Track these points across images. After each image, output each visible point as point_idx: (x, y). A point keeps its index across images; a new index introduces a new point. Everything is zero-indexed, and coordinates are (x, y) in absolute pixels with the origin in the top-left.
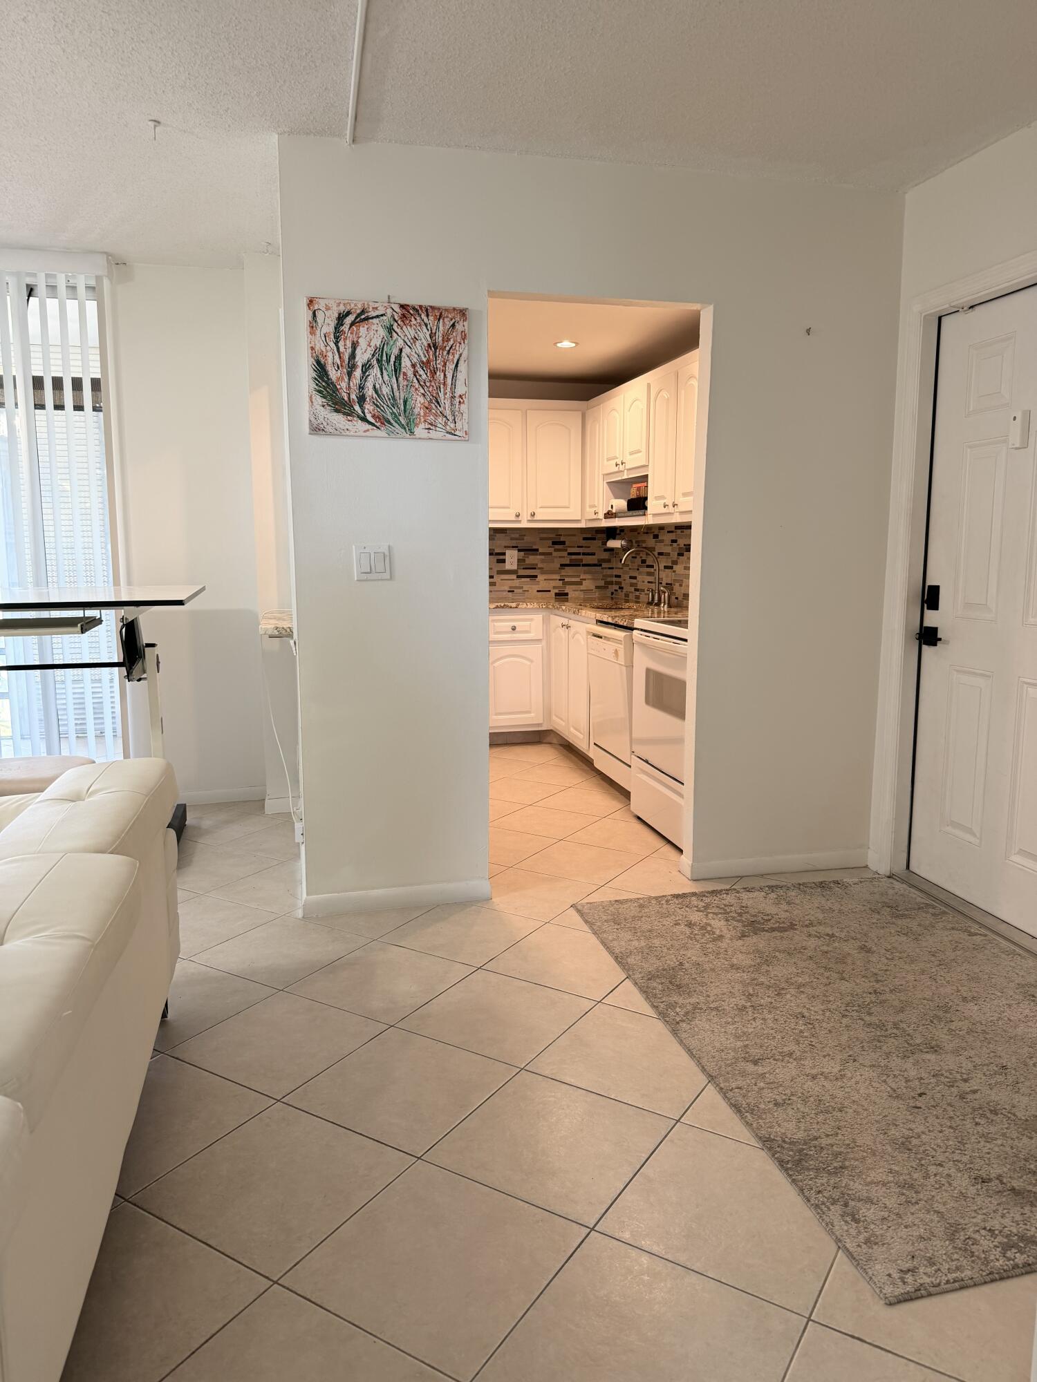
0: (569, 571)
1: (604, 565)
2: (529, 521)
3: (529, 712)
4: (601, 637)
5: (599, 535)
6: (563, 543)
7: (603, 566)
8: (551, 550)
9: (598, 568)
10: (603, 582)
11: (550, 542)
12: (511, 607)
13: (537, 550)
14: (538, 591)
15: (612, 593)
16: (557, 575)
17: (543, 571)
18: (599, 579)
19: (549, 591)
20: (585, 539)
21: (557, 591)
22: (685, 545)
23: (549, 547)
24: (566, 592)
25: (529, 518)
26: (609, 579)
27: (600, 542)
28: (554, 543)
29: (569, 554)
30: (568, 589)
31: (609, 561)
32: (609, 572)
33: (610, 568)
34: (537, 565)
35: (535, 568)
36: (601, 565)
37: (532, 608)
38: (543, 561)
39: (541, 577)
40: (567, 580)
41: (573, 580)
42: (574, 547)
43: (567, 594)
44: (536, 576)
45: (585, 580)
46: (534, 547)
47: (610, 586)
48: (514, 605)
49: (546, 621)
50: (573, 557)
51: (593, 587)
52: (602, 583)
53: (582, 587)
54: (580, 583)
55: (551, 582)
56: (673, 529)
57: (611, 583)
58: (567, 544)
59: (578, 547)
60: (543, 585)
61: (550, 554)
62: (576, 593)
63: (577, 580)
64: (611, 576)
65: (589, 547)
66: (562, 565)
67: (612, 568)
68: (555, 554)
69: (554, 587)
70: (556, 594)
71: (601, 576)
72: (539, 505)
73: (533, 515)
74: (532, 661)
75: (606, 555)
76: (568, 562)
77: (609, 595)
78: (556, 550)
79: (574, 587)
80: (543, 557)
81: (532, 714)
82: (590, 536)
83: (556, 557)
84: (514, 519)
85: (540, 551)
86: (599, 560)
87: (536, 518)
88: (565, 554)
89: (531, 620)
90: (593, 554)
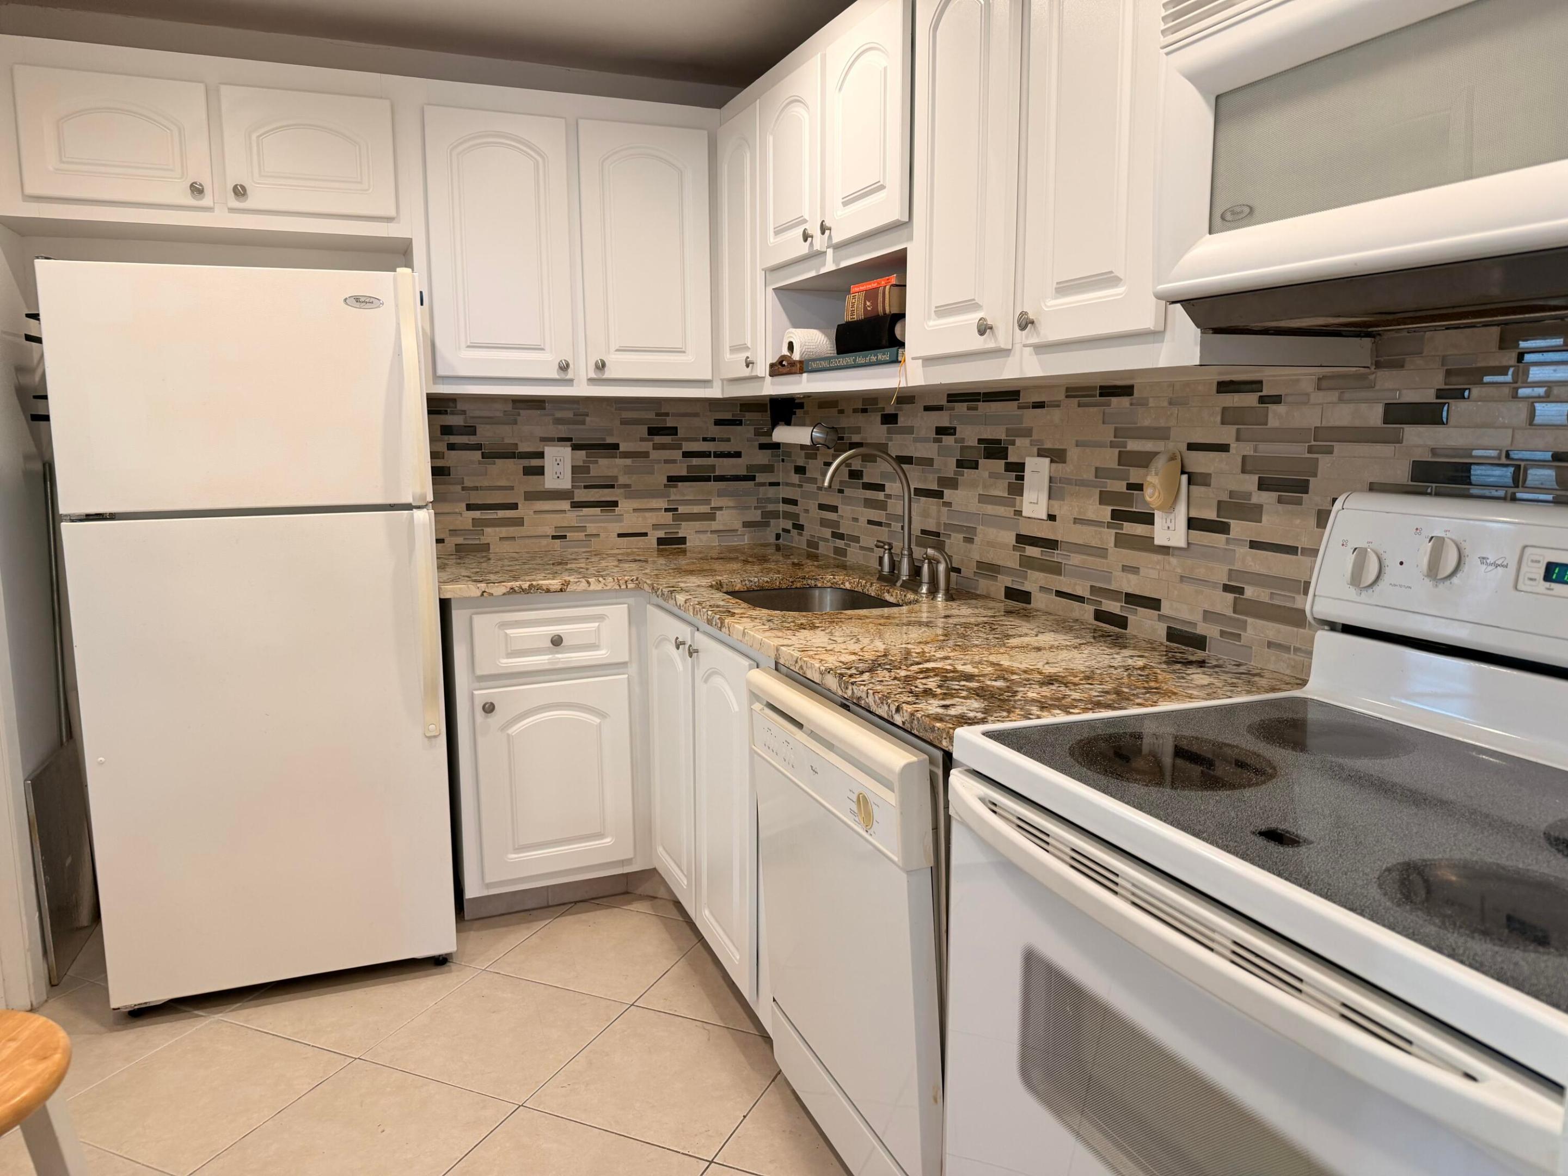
0: (687, 490)
1: (761, 478)
2: (591, 381)
3: (600, 836)
4: (800, 726)
5: (749, 416)
6: (673, 431)
7: (758, 480)
8: (647, 446)
9: (750, 484)
10: (759, 512)
11: (644, 430)
12: (548, 591)
13: (616, 446)
14: (620, 535)
15: (778, 537)
16: (660, 500)
17: (631, 492)
18: (749, 508)
19: (645, 534)
20: (718, 423)
21: (661, 534)
22: (980, 441)
23: (642, 440)
24: (680, 535)
25: (592, 375)
26: (771, 507)
27: (751, 429)
28: (653, 431)
29: (687, 455)
30: (685, 530)
31: (768, 469)
32: (771, 492)
33: (771, 484)
34: (616, 478)
35: (612, 486)
36: (753, 478)
37: (602, 591)
38: (628, 471)
39: (625, 506)
40: (682, 509)
41: (696, 509)
42: (696, 440)
43: (683, 540)
44: (615, 504)
45: (720, 508)
46: (610, 440)
47: (772, 522)
48: (555, 583)
49: (636, 620)
50: (695, 461)
51: (737, 525)
52: (756, 516)
53: (715, 525)
54: (710, 517)
55: (647, 514)
56: (944, 402)
57: (775, 514)
58: (681, 433)
59: (705, 439)
60: (632, 522)
61: (646, 455)
62: (704, 537)
63: (704, 509)
64: (776, 501)
65: (728, 440)
66: (670, 479)
67: (778, 484)
68: (654, 455)
69: (656, 527)
70: (661, 541)
71: (752, 501)
72: (613, 347)
73: (601, 366)
74: (602, 715)
75: (763, 458)
76: (684, 473)
77: (772, 539)
78: (657, 447)
79: (697, 525)
80: (628, 461)
81: (608, 840)
82: (728, 416)
83: (658, 462)
84: (556, 376)
85: (622, 449)
86: (749, 468)
87: (608, 374)
88: (677, 455)
89: (600, 618)
90: (738, 455)
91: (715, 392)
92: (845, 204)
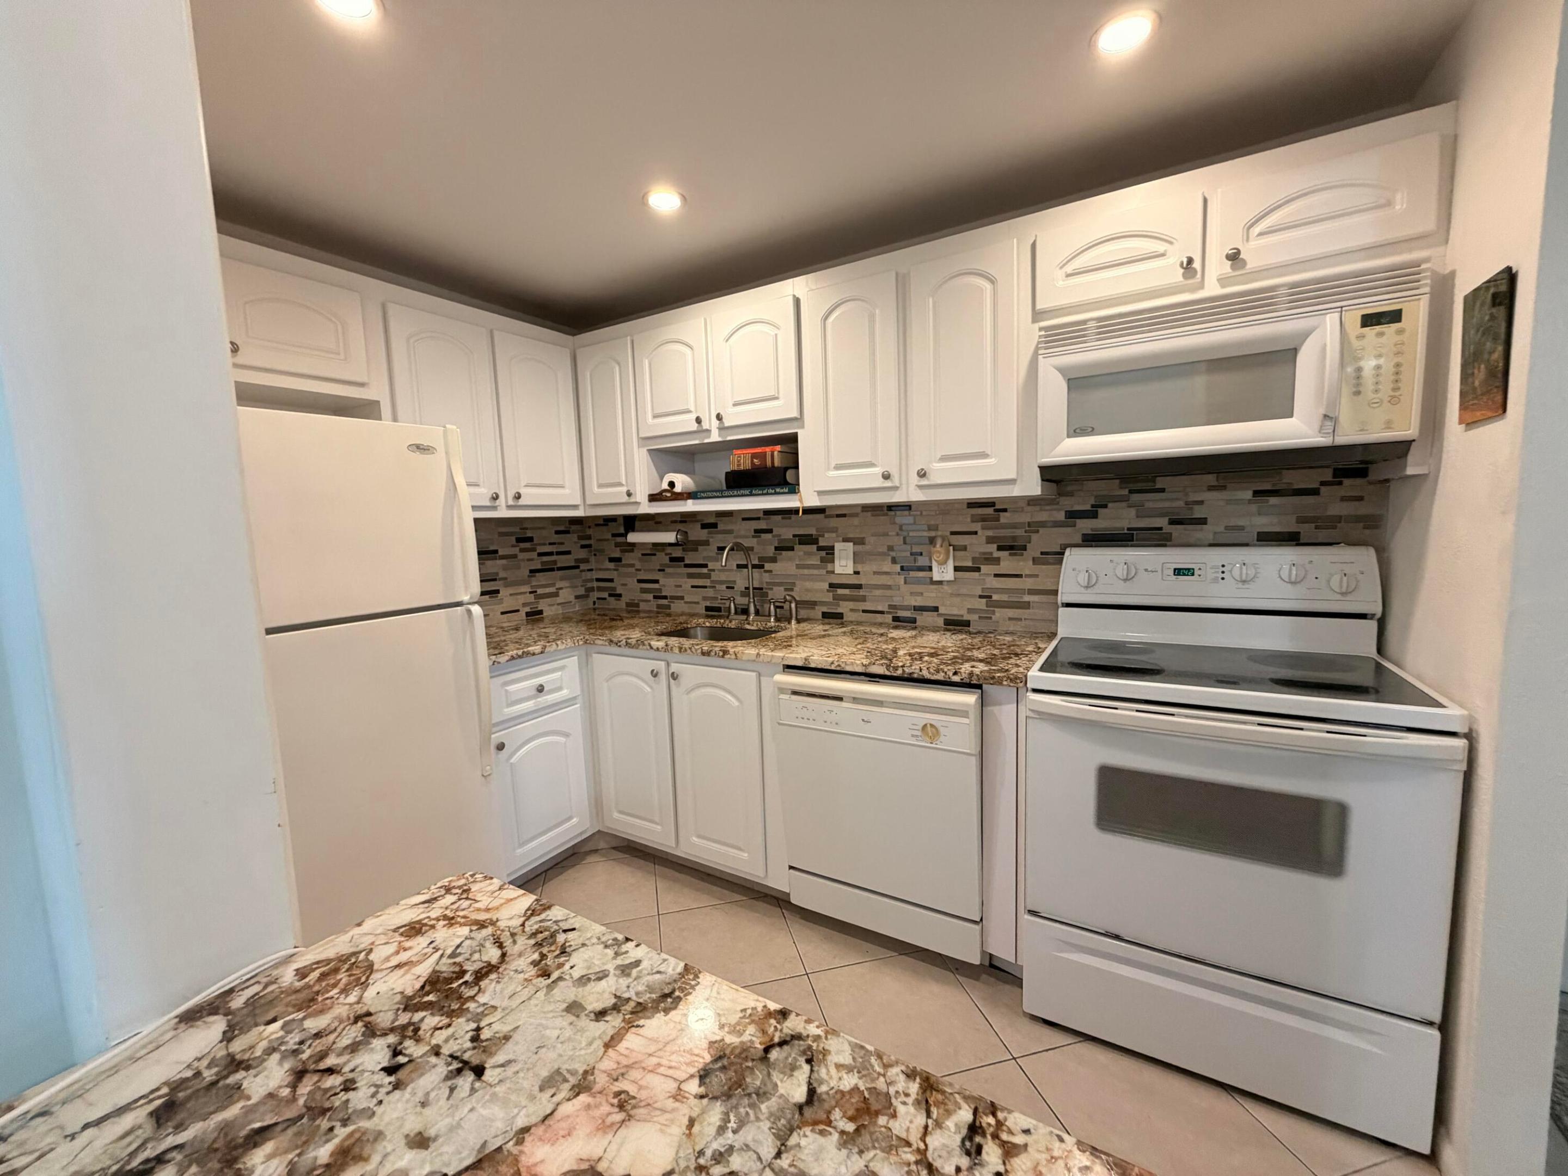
0: (542, 578)
1: (583, 566)
2: (509, 507)
3: (570, 818)
4: (839, 699)
5: (573, 528)
6: (530, 539)
7: (581, 568)
8: (515, 551)
9: (577, 571)
10: (583, 588)
11: (513, 539)
13: (496, 552)
14: (503, 613)
15: (594, 603)
16: (526, 586)
17: (508, 583)
18: (576, 587)
19: (518, 611)
20: (557, 532)
21: (527, 609)
22: (794, 536)
23: (513, 546)
24: (539, 609)
25: (511, 502)
26: (589, 585)
27: (576, 535)
28: (519, 540)
29: (540, 555)
30: (543, 605)
31: (586, 561)
32: (589, 575)
33: (589, 570)
34: (497, 574)
35: (495, 580)
36: (578, 567)
38: (505, 568)
39: (504, 592)
40: (540, 591)
41: (547, 590)
42: (544, 544)
43: (541, 612)
44: (497, 592)
45: (561, 588)
46: (492, 548)
47: (591, 594)
49: (585, 666)
50: (545, 559)
51: (572, 598)
52: (581, 591)
53: (559, 600)
54: (556, 595)
55: (519, 597)
56: (761, 515)
57: (592, 589)
58: (536, 541)
59: (550, 544)
60: (508, 604)
61: (515, 556)
62: (553, 608)
63: (552, 590)
64: (591, 580)
65: (562, 543)
66: (532, 571)
67: (591, 570)
68: (522, 556)
69: (524, 605)
70: (528, 614)
71: (578, 582)
72: (523, 484)
73: (518, 496)
74: (566, 735)
75: (583, 554)
76: (539, 567)
77: (591, 606)
78: (522, 550)
79: (548, 600)
80: (504, 562)
81: (575, 819)
82: (562, 528)
83: (523, 560)
84: (488, 504)
85: (500, 553)
86: (577, 560)
87: (521, 502)
88: (534, 555)
90: (568, 553)
91: (579, 513)
92: (735, 405)
